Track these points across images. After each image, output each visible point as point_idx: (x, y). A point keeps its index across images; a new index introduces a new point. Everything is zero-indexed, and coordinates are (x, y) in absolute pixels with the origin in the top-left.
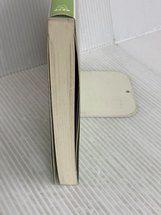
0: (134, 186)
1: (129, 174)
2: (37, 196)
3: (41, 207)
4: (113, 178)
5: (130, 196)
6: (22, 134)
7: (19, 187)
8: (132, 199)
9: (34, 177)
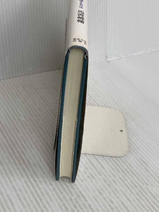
0: (109, 182)
1: (107, 172)
2: (30, 182)
3: (33, 191)
4: (93, 174)
5: (105, 190)
6: (20, 131)
7: (16, 173)
8: (107, 192)
9: (29, 167)
